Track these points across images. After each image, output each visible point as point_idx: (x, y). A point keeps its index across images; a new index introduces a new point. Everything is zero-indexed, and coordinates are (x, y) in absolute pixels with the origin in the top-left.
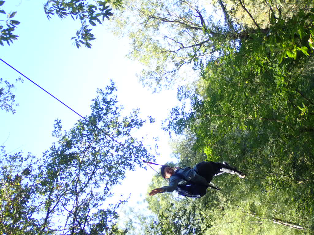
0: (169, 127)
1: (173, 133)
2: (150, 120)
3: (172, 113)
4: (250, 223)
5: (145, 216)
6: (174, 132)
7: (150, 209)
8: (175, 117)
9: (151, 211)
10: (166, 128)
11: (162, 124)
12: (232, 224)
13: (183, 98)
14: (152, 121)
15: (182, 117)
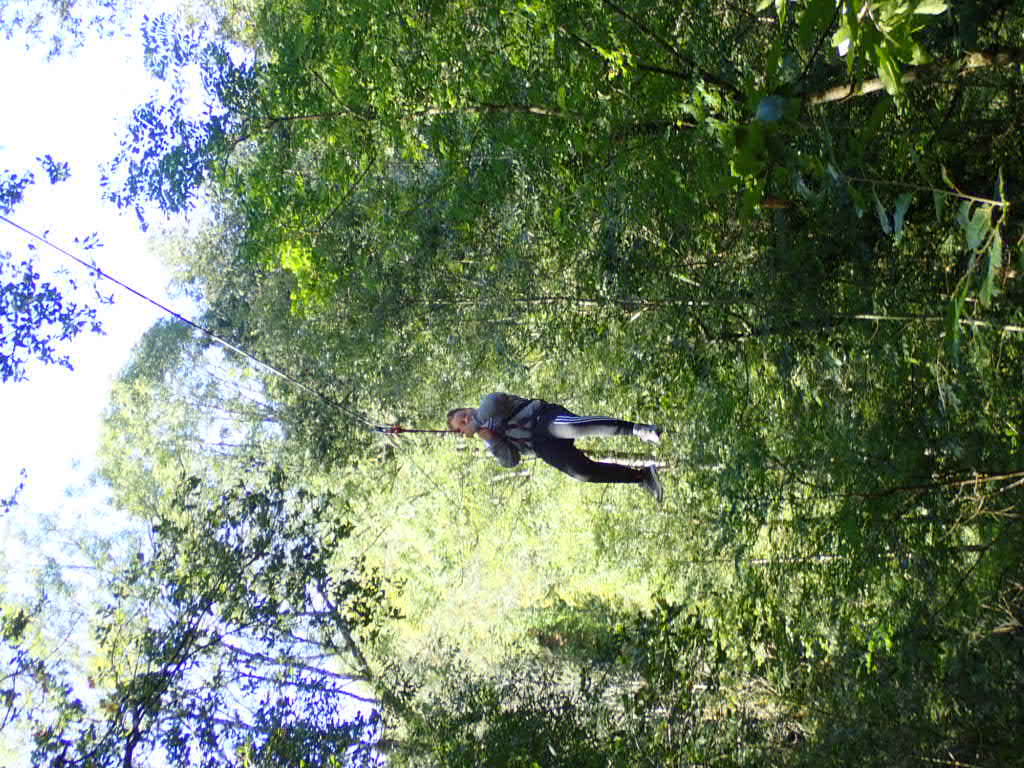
0: (134, 190)
1: (152, 209)
2: (49, 170)
3: (135, 132)
4: (489, 483)
5: (104, 535)
6: (156, 203)
7: (119, 507)
8: (148, 147)
9: (125, 513)
10: (124, 195)
11: (104, 178)
12: (430, 500)
13: (172, 66)
14: (56, 173)
15: (178, 141)
